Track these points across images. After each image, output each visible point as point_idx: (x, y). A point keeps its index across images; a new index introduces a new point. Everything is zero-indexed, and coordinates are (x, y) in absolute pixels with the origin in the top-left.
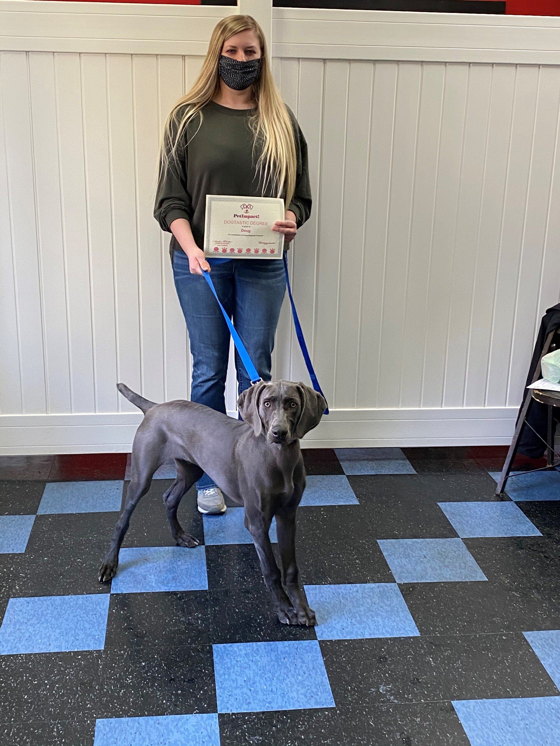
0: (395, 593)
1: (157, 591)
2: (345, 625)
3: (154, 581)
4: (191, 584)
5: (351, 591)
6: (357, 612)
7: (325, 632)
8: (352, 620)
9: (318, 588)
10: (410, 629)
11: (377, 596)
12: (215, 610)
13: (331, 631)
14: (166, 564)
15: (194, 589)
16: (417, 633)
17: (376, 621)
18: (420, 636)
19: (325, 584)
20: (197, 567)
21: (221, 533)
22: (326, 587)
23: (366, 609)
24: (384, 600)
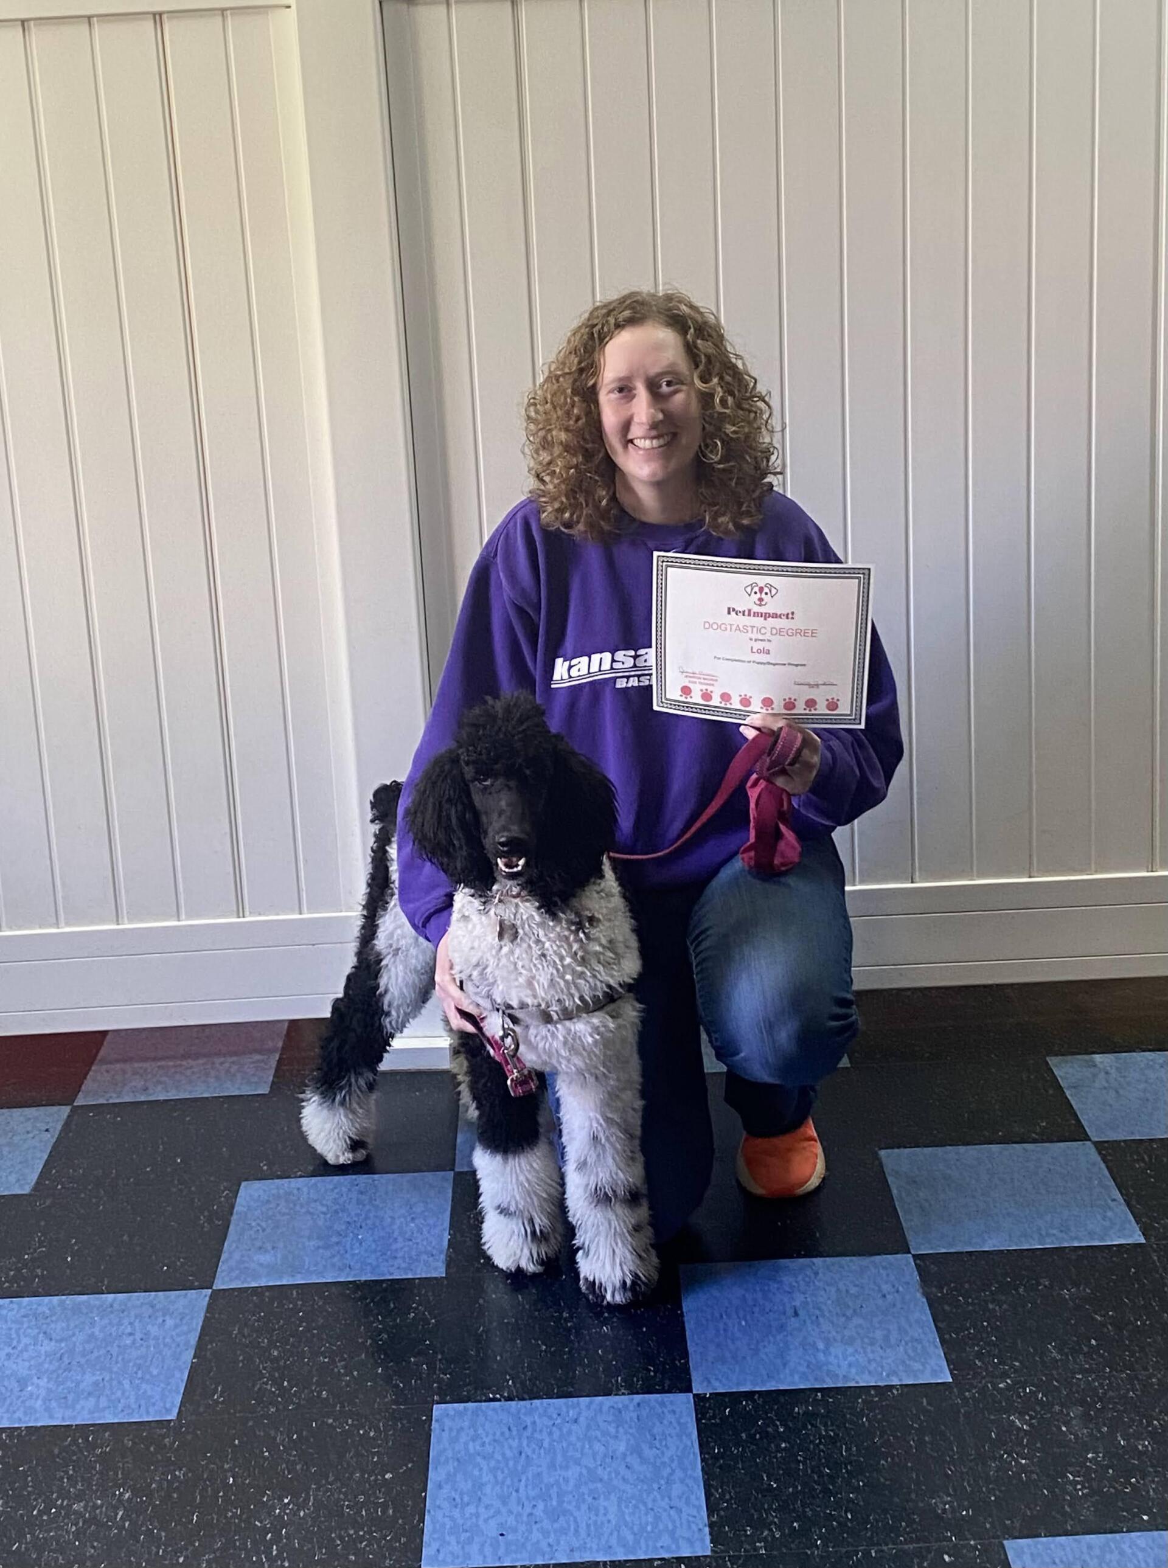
0: (679, 1423)
1: (39, 1424)
2: (511, 1521)
3: (43, 1393)
4: (135, 1402)
5: (559, 1421)
6: (557, 1482)
7: (449, 1543)
8: (535, 1506)
9: (469, 1413)
10: (687, 1534)
11: (626, 1433)
12: (175, 1477)
13: (470, 1541)
14: (88, 1347)
15: (141, 1416)
16: (703, 1547)
17: (602, 1511)
18: (709, 1553)
19: (494, 1400)
20: (169, 1353)
21: (266, 1251)
22: (494, 1410)
23: (584, 1472)
24: (645, 1447)
